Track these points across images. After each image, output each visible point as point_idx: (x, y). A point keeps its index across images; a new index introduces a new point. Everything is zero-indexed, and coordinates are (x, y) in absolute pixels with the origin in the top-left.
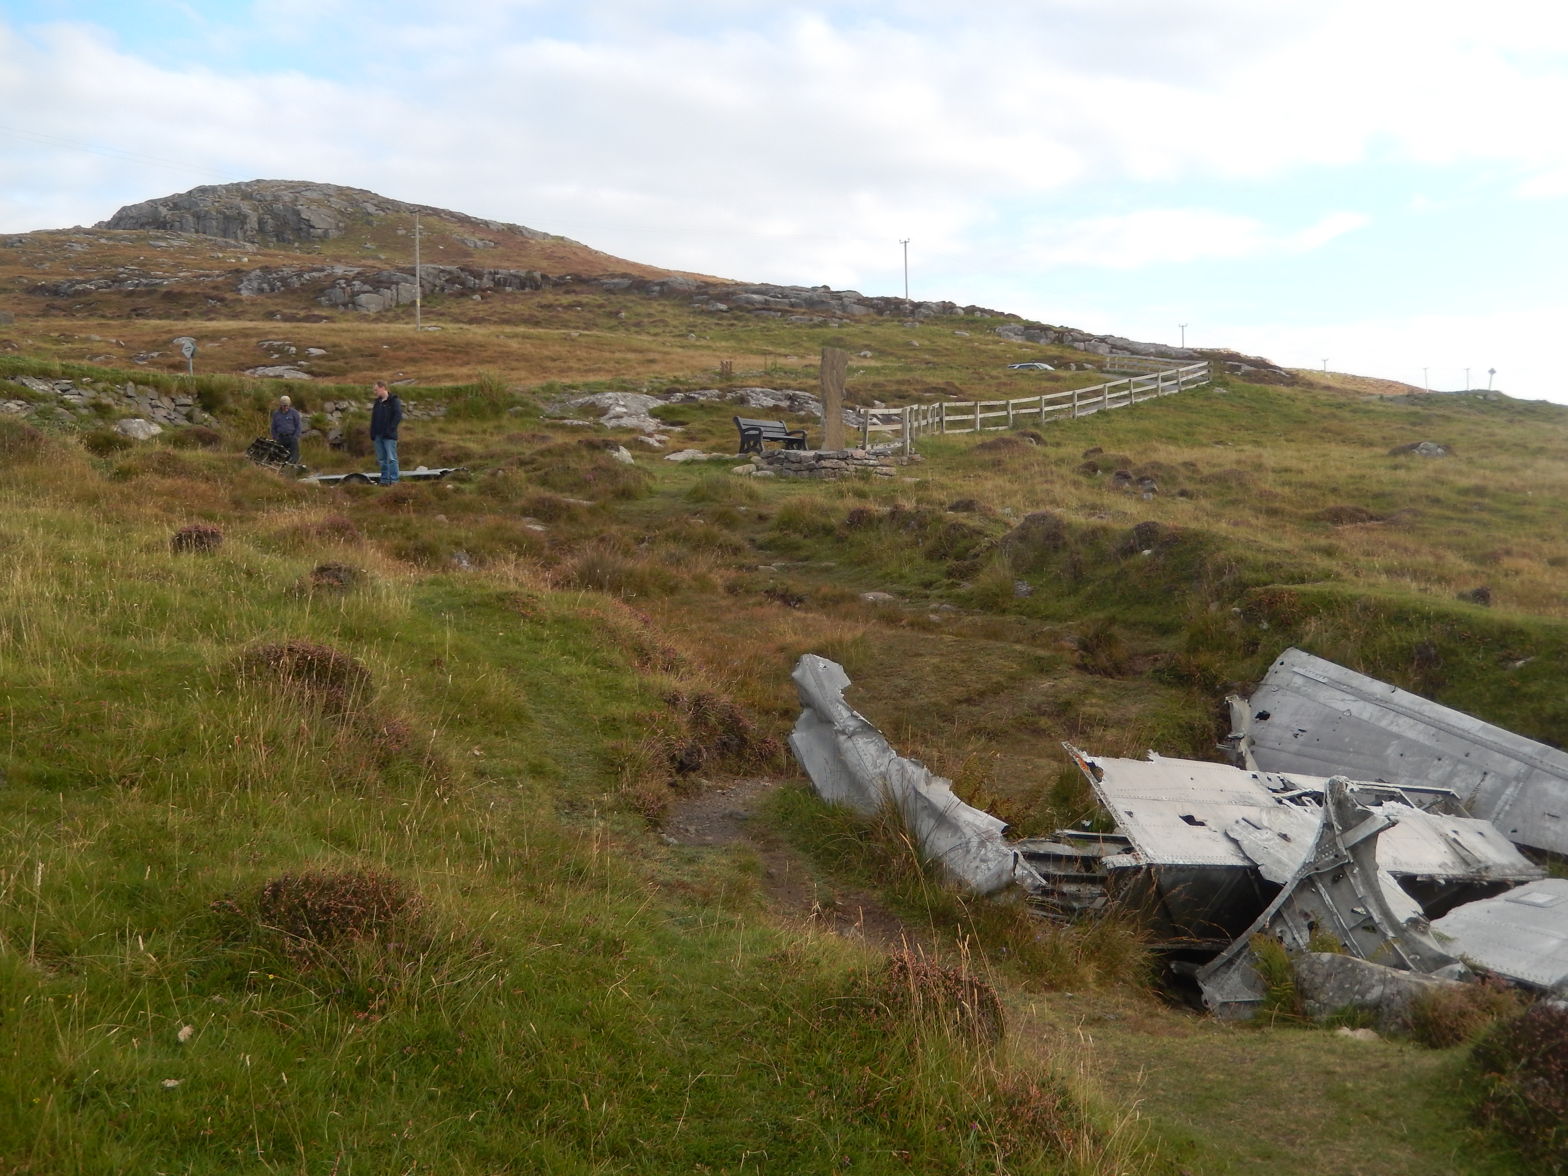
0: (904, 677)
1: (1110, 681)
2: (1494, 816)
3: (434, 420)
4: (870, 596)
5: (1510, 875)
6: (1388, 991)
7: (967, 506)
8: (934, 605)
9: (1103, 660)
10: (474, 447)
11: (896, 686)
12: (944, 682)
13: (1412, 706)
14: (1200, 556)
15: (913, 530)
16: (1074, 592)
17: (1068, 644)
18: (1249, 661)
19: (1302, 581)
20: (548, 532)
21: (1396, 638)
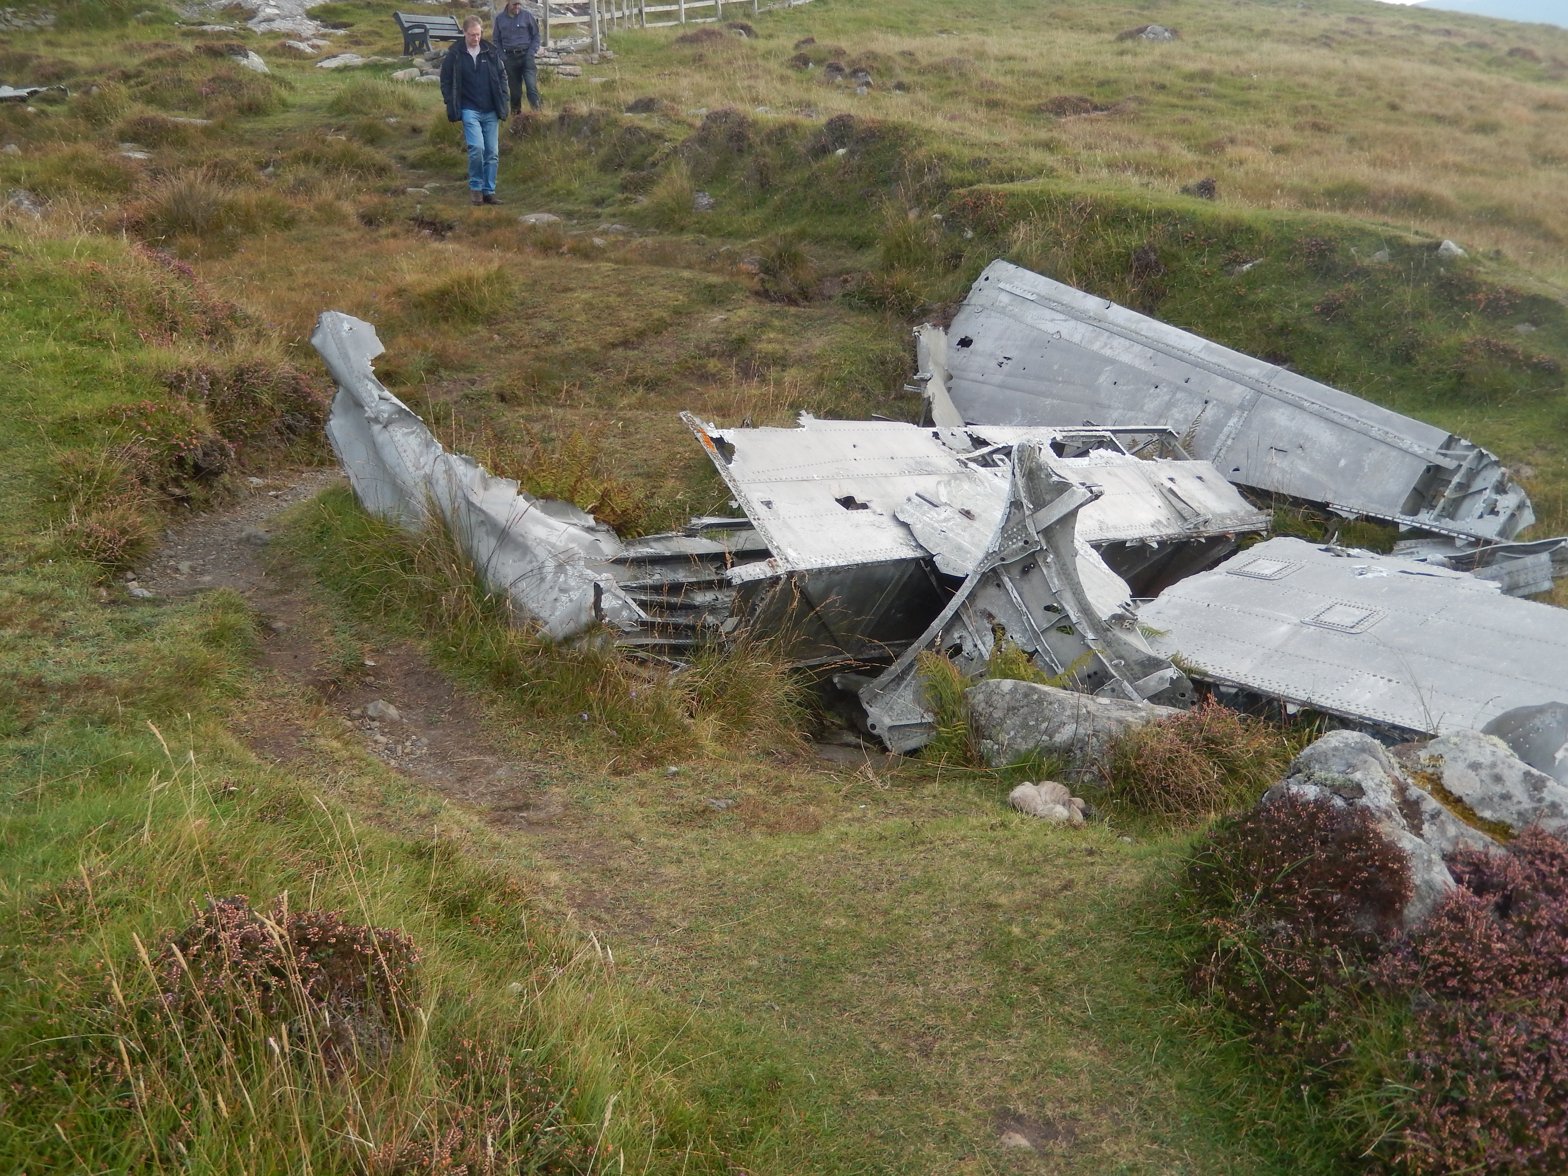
0: (549, 318)
1: (793, 310)
2: (1214, 453)
3: (41, 30)
4: (532, 219)
5: (1232, 527)
6: (1081, 731)
7: (646, 105)
8: (604, 226)
9: (787, 284)
10: (83, 60)
11: (539, 330)
12: (598, 322)
13: (1128, 325)
14: (899, 153)
15: (586, 137)
16: (761, 203)
17: (744, 267)
18: (950, 278)
19: (1012, 179)
20: (151, 160)
21: (1112, 242)
